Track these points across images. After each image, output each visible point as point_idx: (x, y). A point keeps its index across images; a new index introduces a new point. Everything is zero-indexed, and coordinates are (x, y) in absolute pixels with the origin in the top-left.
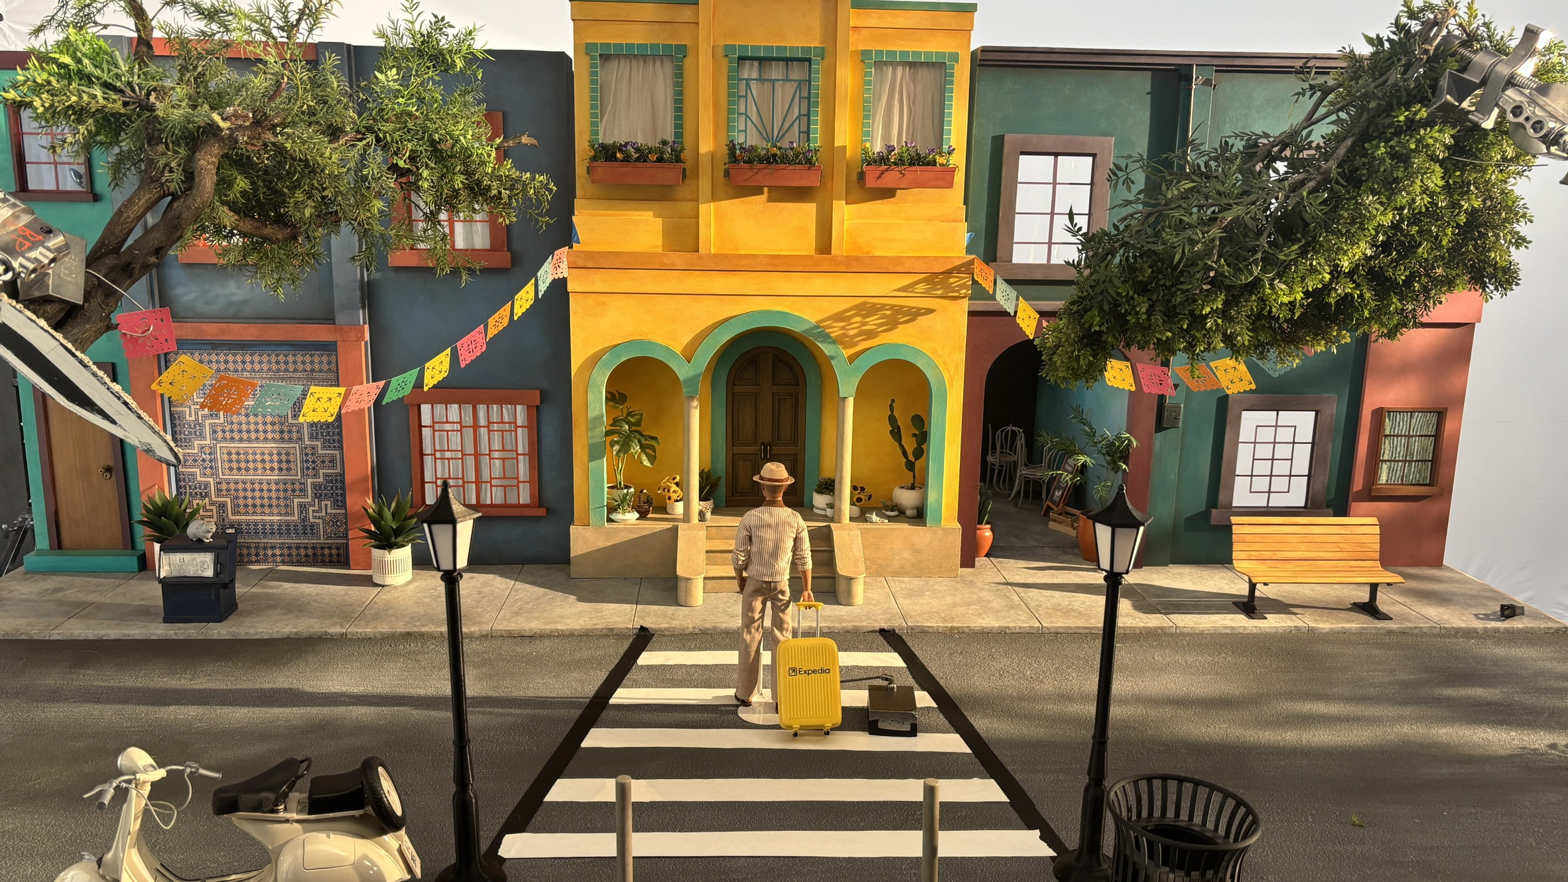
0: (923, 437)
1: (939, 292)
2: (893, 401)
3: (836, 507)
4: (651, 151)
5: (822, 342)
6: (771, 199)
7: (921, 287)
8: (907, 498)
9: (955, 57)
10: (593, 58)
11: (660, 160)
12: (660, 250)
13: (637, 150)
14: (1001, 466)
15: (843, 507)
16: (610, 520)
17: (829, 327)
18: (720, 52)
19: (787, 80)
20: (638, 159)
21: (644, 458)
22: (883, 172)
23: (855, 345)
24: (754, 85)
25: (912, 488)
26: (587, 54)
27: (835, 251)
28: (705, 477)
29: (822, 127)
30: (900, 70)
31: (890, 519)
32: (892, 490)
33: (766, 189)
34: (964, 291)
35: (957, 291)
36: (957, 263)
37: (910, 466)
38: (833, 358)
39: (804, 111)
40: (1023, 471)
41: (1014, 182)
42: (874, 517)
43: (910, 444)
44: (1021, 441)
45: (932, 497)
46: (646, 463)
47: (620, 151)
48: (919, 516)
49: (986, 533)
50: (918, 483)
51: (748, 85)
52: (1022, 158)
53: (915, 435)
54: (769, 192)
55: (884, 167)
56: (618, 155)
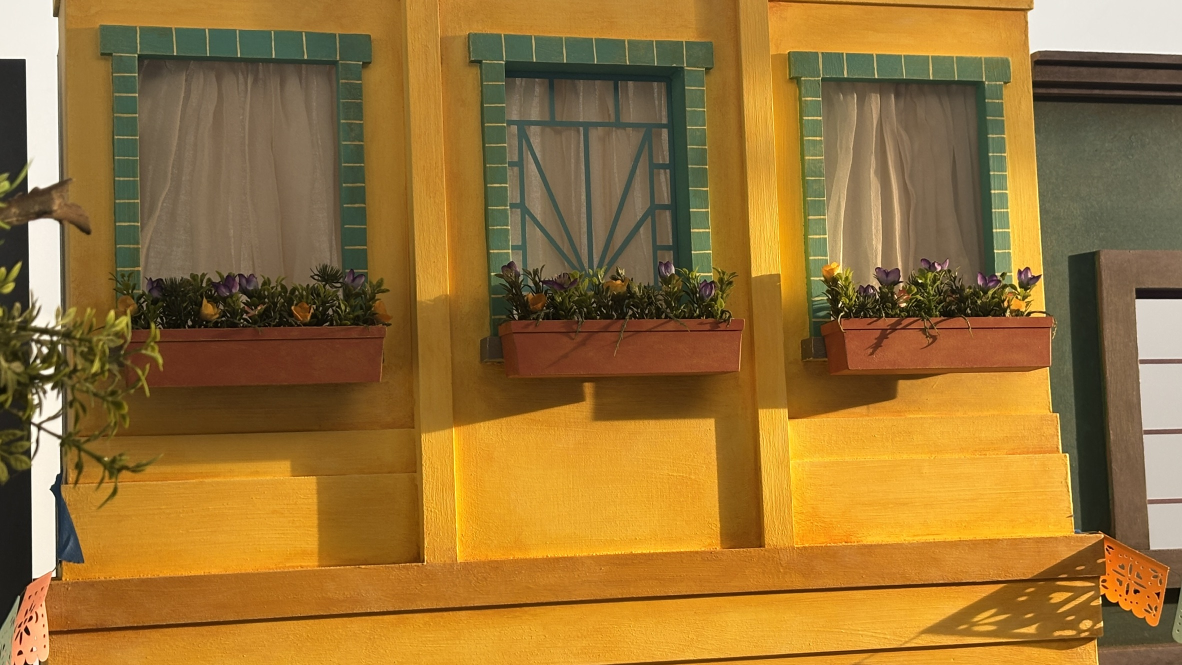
1: (1031, 630)
6: (602, 413)
7: (987, 620)
9: (1001, 68)
10: (119, 65)
11: (318, 320)
12: (311, 563)
13: (255, 297)
18: (459, 54)
19: (619, 124)
20: (264, 319)
22: (884, 335)
24: (534, 133)
26: (106, 55)
27: (773, 536)
29: (717, 232)
30: (875, 102)
33: (588, 388)
34: (1086, 624)
35: (1073, 625)
36: (1065, 553)
39: (664, 196)
41: (1132, 361)
47: (213, 300)
51: (523, 136)
52: (1141, 305)
54: (597, 395)
55: (886, 322)
56: (208, 309)
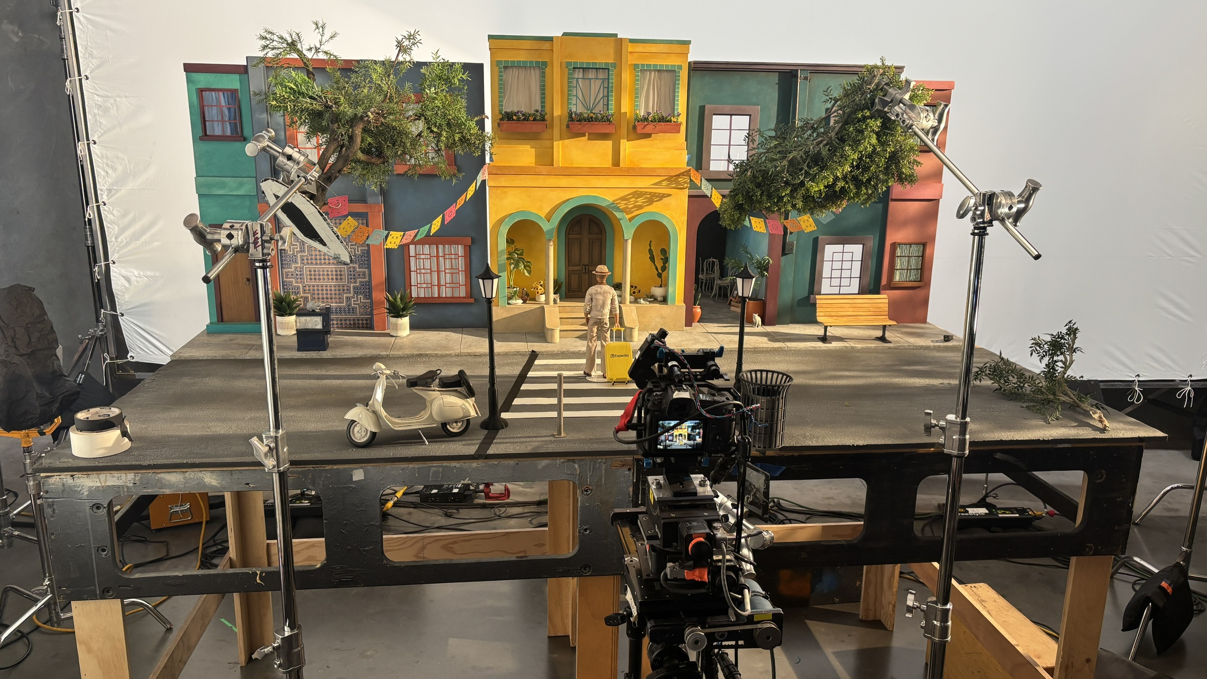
0: (666, 260)
1: (674, 185)
2: (651, 241)
3: (623, 297)
4: (530, 115)
5: (615, 211)
6: (589, 139)
7: (665, 183)
8: (658, 292)
9: (680, 67)
10: (500, 68)
11: (534, 120)
12: (534, 165)
13: (523, 115)
14: (706, 280)
15: (626, 296)
16: (509, 304)
17: (619, 203)
18: (564, 65)
19: (597, 79)
20: (524, 119)
21: (525, 271)
22: (645, 126)
23: (632, 212)
24: (580, 81)
25: (661, 286)
26: (497, 66)
27: (621, 165)
28: (556, 282)
29: (615, 103)
30: (653, 73)
31: (650, 302)
32: (650, 289)
33: (587, 134)
34: (686, 185)
35: (683, 185)
36: (682, 171)
37: (660, 275)
38: (621, 219)
39: (606, 94)
40: (718, 282)
41: (710, 129)
42: (642, 301)
43: (659, 264)
44: (717, 268)
45: (670, 290)
46: (527, 274)
47: (515, 115)
48: (664, 300)
49: (698, 310)
50: (664, 284)
51: (577, 81)
52: (714, 116)
53: (662, 259)
55: (646, 123)
56: (514, 117)
